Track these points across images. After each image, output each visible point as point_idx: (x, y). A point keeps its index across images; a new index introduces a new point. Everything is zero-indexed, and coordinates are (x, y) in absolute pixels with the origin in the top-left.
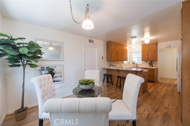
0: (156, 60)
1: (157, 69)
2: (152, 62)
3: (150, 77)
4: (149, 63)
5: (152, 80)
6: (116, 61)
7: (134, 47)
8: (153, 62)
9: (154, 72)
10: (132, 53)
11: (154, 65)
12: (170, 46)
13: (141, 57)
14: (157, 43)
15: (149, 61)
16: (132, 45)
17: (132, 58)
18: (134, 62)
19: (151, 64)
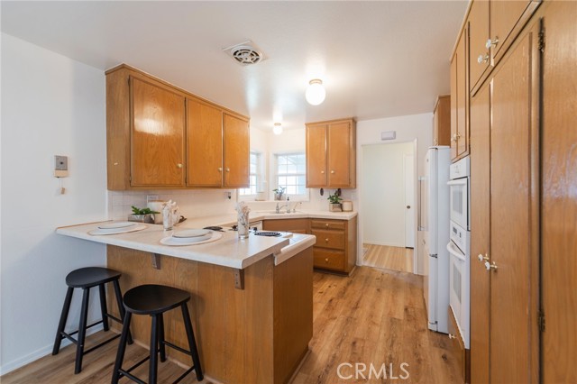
0: (352, 185)
1: (356, 218)
2: (339, 192)
3: (331, 252)
4: (331, 198)
5: (340, 267)
6: (179, 187)
7: (277, 131)
8: (343, 192)
9: (346, 235)
10: (276, 155)
11: (346, 206)
12: (395, 133)
13: (304, 172)
14: (354, 121)
15: (332, 186)
16: (270, 124)
17: (277, 177)
18: (281, 193)
19: (336, 201)
